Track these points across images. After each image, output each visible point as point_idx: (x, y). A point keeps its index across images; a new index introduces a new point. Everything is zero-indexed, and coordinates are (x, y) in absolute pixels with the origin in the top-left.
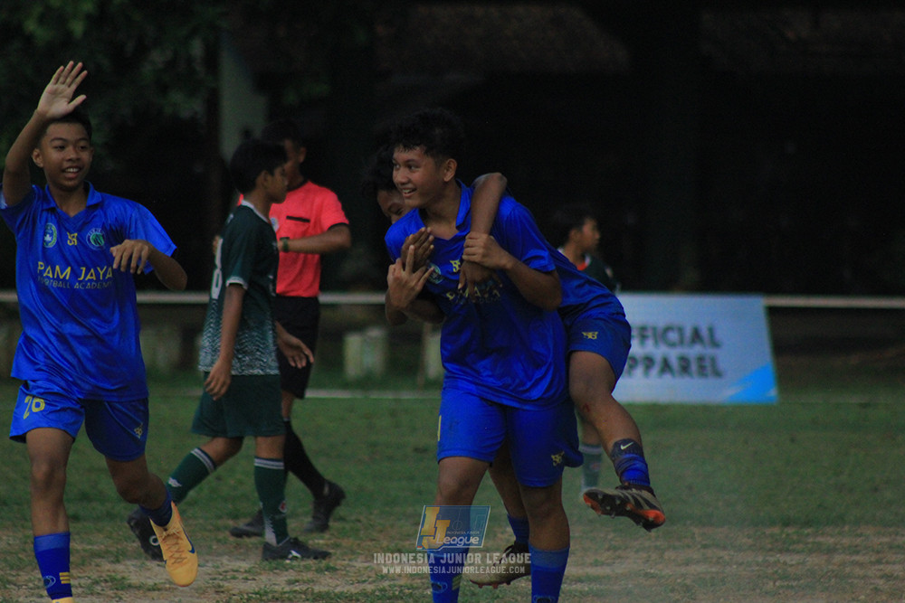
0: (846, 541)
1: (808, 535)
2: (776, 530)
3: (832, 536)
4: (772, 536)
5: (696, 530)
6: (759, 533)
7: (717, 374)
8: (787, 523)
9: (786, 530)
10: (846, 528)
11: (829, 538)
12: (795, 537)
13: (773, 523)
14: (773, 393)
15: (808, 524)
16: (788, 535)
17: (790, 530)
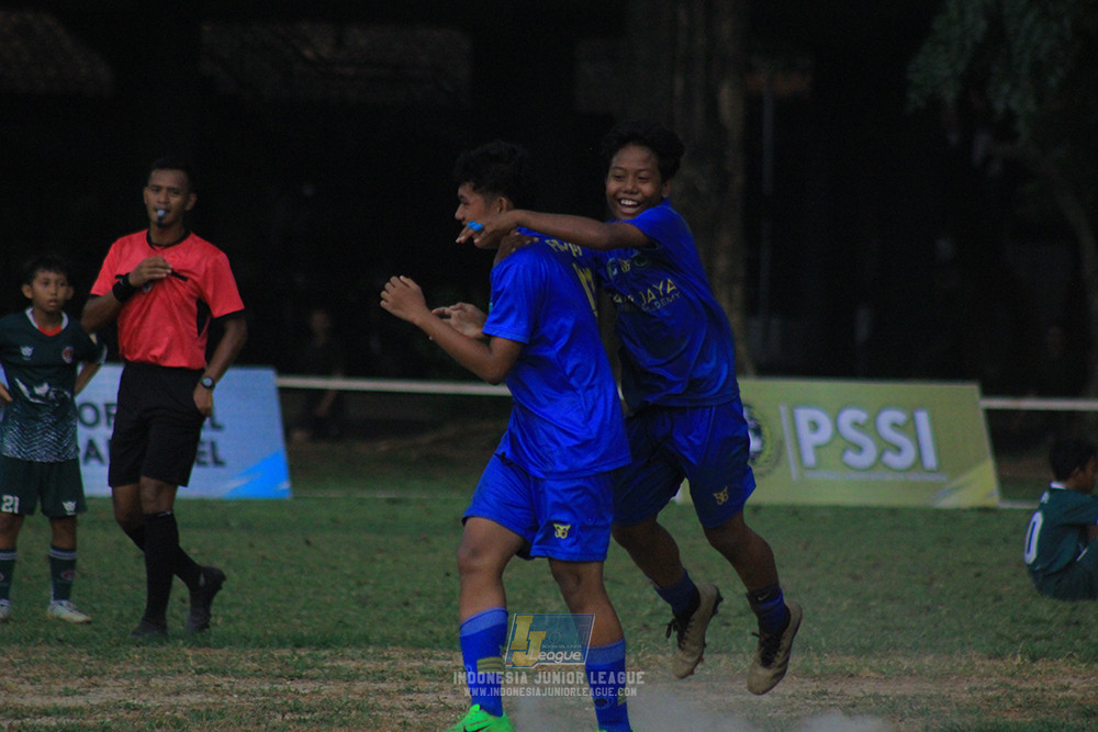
0: (370, 666)
1: (325, 657)
2: (286, 652)
3: (353, 660)
4: (282, 659)
5: (189, 652)
6: (266, 655)
7: (218, 462)
8: (298, 644)
9: (298, 652)
10: (371, 650)
11: (350, 662)
12: (309, 661)
13: (282, 644)
14: (285, 485)
15: (325, 644)
16: (300, 658)
17: (303, 652)
